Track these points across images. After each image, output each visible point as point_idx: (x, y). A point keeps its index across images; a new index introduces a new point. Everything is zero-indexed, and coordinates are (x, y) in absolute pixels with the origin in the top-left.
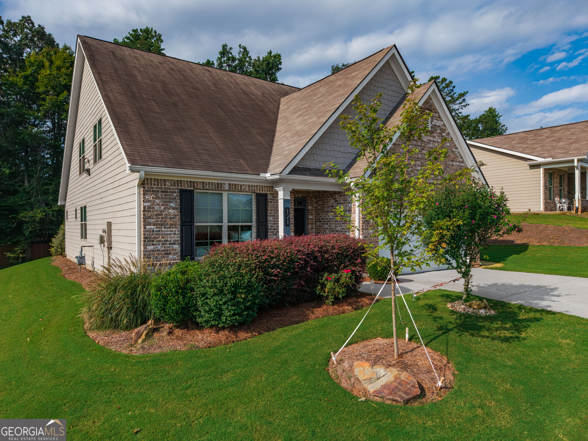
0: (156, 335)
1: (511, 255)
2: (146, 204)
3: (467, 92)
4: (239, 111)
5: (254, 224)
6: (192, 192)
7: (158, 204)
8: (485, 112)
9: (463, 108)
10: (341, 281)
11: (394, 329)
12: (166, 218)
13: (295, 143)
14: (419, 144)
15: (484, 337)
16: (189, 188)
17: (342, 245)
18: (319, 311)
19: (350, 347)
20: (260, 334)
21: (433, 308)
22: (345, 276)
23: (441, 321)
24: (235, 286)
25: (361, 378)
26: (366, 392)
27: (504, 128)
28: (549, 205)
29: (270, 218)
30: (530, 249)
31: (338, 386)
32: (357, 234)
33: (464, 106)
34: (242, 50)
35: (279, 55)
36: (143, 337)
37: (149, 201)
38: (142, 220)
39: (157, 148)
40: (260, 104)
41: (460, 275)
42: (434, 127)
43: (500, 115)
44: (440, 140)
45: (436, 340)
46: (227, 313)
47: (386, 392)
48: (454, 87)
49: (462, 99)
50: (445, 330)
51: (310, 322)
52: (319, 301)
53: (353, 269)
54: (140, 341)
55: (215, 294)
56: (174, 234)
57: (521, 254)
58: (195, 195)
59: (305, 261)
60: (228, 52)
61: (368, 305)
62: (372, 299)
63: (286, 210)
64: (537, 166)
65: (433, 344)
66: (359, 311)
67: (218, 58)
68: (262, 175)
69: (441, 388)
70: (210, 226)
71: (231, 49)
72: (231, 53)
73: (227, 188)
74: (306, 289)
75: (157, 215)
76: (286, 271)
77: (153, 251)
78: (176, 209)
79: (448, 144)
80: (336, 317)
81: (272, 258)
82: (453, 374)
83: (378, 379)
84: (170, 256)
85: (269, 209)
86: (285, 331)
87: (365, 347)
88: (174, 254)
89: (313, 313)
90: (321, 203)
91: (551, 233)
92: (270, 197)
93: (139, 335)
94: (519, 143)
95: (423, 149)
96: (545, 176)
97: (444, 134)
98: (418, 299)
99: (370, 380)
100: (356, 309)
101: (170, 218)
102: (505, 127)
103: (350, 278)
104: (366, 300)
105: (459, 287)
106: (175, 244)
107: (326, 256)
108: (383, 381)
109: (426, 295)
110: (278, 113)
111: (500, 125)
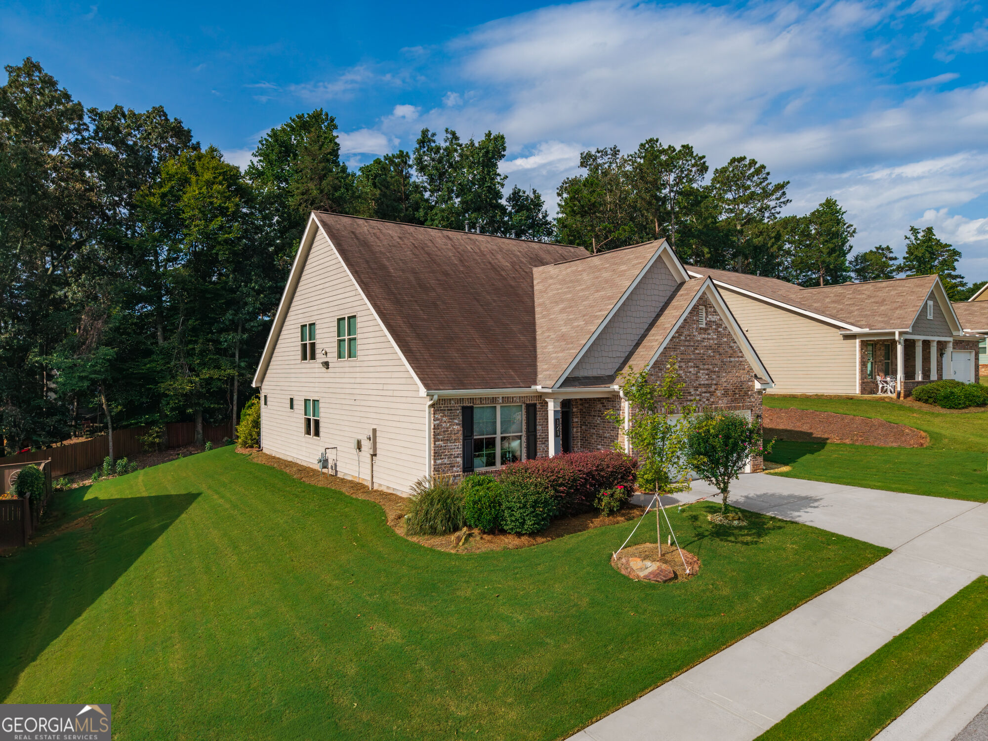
0: (471, 539)
1: (804, 454)
2: (436, 423)
3: (788, 183)
4: (494, 301)
5: (524, 434)
6: (472, 408)
7: (445, 422)
8: (820, 205)
9: (782, 205)
10: (615, 497)
11: (658, 536)
12: (451, 434)
13: (563, 351)
14: (692, 344)
15: (730, 541)
16: (469, 405)
17: (616, 463)
18: (597, 521)
19: (626, 550)
20: (553, 539)
21: (695, 518)
22: (619, 492)
23: (698, 530)
24: (536, 502)
25: (635, 568)
26: (638, 577)
27: (851, 230)
28: (869, 386)
29: (539, 428)
30: (827, 447)
31: (619, 574)
32: (625, 445)
33: (784, 203)
34: (450, 136)
35: (503, 137)
36: (463, 540)
37: (438, 420)
38: (432, 436)
39: (440, 367)
40: (513, 283)
41: (719, 491)
42: (709, 323)
43: (843, 210)
44: (715, 337)
45: (691, 545)
46: (529, 523)
47: (652, 576)
48: (768, 174)
49: (781, 192)
50: (701, 536)
51: (590, 530)
52: (596, 512)
53: (625, 484)
54: (461, 544)
55: (520, 508)
56: (458, 448)
57: (817, 454)
58: (475, 410)
59: (585, 479)
60: (429, 141)
61: (638, 516)
62: (643, 511)
63: (556, 420)
64: (853, 337)
65: (689, 547)
66: (631, 522)
67: (417, 149)
68: (533, 387)
69: (689, 575)
70: (486, 438)
71: (434, 135)
72: (434, 142)
73: (501, 401)
74: (585, 502)
75: (444, 431)
76: (570, 488)
77: (441, 464)
78: (459, 424)
79: (725, 340)
80: (612, 527)
81: (559, 478)
82: (700, 567)
83: (647, 568)
84: (455, 469)
85: (538, 418)
86: (573, 537)
87: (636, 549)
88: (458, 466)
89: (592, 523)
90: (587, 405)
91: (857, 427)
92: (538, 406)
93: (459, 539)
94: (834, 302)
95: (696, 349)
96: (862, 349)
97: (720, 329)
98: (683, 511)
99: (641, 569)
100: (628, 520)
101: (455, 434)
102: (853, 228)
103: (624, 493)
104: (636, 512)
105: (719, 500)
106: (458, 457)
107: (602, 473)
108: (650, 570)
109: (691, 507)
110: (533, 294)
111: (845, 224)
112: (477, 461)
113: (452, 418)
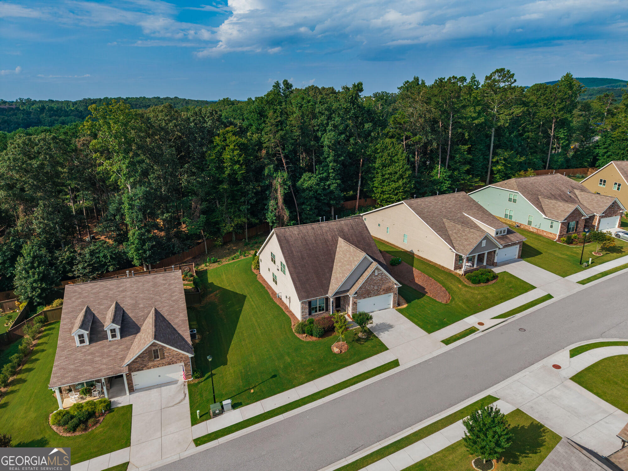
0: (307, 337)
6: (311, 302)
19: (335, 344)
21: (356, 334)
23: (354, 338)
26: (334, 352)
30: (424, 297)
31: (331, 351)
40: (330, 248)
42: (378, 274)
45: (350, 343)
50: (353, 341)
56: (307, 311)
63: (332, 303)
68: (327, 295)
70: (315, 307)
73: (318, 299)
84: (306, 315)
92: (328, 300)
93: (304, 336)
99: (336, 350)
109: (358, 329)
110: (336, 252)
112: (312, 312)
113: (306, 305)
